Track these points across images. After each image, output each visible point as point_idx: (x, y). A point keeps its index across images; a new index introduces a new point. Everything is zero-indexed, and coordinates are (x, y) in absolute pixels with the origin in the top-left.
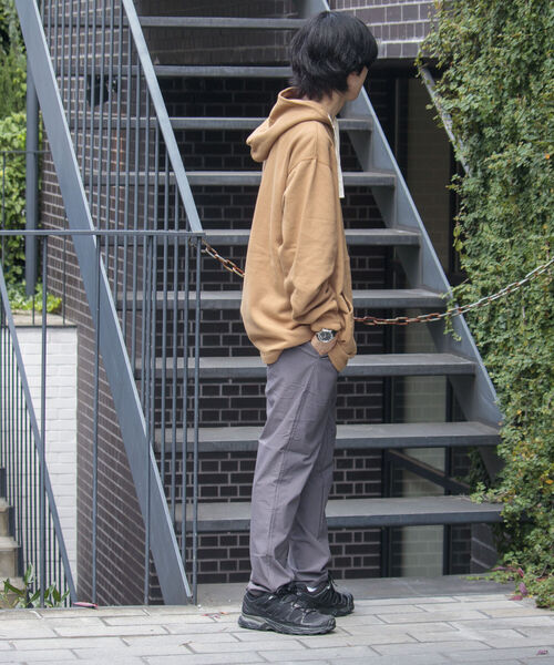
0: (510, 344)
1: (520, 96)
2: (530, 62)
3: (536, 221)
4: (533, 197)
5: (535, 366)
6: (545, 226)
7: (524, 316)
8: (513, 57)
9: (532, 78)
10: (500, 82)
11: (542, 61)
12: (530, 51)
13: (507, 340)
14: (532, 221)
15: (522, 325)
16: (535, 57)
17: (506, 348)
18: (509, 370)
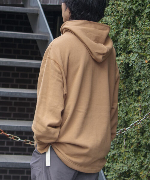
0: (116, 157)
1: (129, 28)
2: (137, 10)
3: (135, 94)
4: (134, 82)
5: (129, 171)
6: (139, 97)
7: (124, 143)
8: (128, 7)
9: (137, 19)
10: (120, 20)
11: (143, 10)
12: (137, 4)
13: (114, 155)
14: (132, 94)
15: (123, 148)
16: (140, 8)
17: (114, 159)
18: (115, 171)
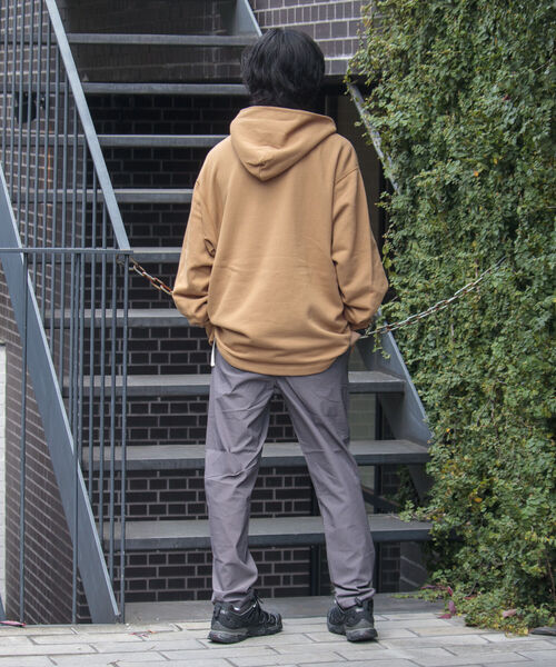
0: (439, 362)
1: (449, 113)
2: (458, 79)
3: (465, 239)
4: (462, 215)
5: (464, 384)
6: (474, 244)
7: (452, 333)
8: (442, 74)
9: (461, 95)
10: (429, 99)
11: (471, 79)
12: (459, 69)
13: (436, 358)
14: (461, 239)
15: (451, 343)
16: (464, 74)
17: (435, 367)
18: (438, 388)
